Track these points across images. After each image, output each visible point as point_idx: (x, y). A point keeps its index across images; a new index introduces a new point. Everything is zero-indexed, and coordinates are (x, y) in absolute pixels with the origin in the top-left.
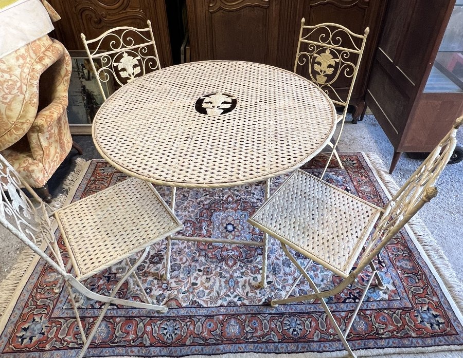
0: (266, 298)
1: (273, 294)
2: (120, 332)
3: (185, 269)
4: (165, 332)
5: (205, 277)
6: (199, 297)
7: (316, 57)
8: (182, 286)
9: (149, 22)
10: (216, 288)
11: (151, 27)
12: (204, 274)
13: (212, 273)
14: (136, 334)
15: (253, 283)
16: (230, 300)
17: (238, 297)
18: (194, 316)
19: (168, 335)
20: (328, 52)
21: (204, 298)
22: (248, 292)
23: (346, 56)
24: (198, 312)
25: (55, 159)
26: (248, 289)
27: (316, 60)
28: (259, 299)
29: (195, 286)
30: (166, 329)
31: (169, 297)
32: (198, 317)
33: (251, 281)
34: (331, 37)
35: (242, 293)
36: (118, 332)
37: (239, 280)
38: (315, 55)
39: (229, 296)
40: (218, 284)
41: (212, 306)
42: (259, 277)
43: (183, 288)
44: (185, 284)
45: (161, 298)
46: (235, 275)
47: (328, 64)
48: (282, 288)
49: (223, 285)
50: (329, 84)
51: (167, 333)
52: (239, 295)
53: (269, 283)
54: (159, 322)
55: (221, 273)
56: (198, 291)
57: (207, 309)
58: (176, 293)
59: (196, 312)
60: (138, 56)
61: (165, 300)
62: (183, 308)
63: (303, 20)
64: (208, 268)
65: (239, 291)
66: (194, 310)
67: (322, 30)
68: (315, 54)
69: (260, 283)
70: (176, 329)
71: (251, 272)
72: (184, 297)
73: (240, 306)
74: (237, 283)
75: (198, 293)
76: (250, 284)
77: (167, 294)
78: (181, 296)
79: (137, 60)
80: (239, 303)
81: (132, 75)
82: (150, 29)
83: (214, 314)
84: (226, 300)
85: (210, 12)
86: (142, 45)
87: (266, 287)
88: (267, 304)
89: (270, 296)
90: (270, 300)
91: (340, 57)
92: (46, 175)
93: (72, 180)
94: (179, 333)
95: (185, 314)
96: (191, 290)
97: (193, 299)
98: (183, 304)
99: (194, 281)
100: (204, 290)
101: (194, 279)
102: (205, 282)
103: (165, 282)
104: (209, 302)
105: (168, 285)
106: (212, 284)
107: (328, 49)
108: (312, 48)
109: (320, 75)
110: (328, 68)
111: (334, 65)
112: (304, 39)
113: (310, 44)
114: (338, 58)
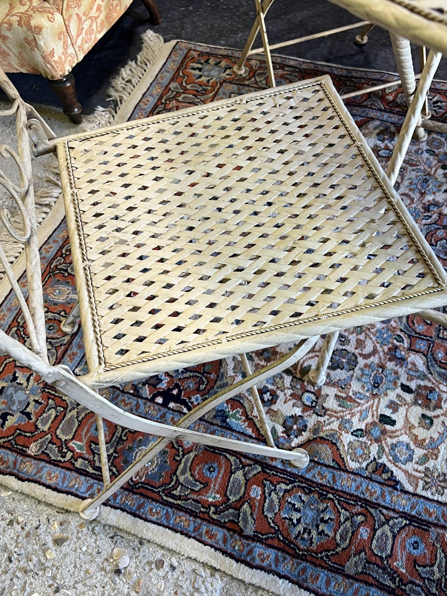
2: (188, 474)
3: (367, 371)
4: (295, 516)
5: (418, 410)
6: (395, 460)
8: (353, 415)
12: (415, 403)
13: (438, 406)
14: (225, 495)
18: (376, 506)
19: (300, 528)
21: (410, 467)
24: (388, 498)
25: (93, 13)
29: (388, 427)
30: (298, 510)
31: (315, 431)
32: (385, 511)
36: (183, 473)
41: (428, 494)
43: (355, 420)
44: (361, 412)
45: (295, 427)
51: (299, 521)
54: (283, 486)
56: (394, 441)
57: (414, 499)
58: (335, 425)
59: (383, 495)
61: (305, 436)
62: (348, 472)
64: (432, 390)
66: (377, 488)
70: (322, 520)
72: (356, 444)
75: (393, 447)
77: (312, 420)
78: (347, 438)
83: (432, 519)
92: (71, 50)
93: (129, 81)
94: (331, 534)
95: (353, 492)
96: (376, 433)
97: (380, 458)
98: (350, 461)
99: (388, 412)
100: (412, 446)
101: (388, 407)
102: (416, 425)
103: (310, 388)
104: (421, 483)
105: (317, 398)
106: (436, 436)
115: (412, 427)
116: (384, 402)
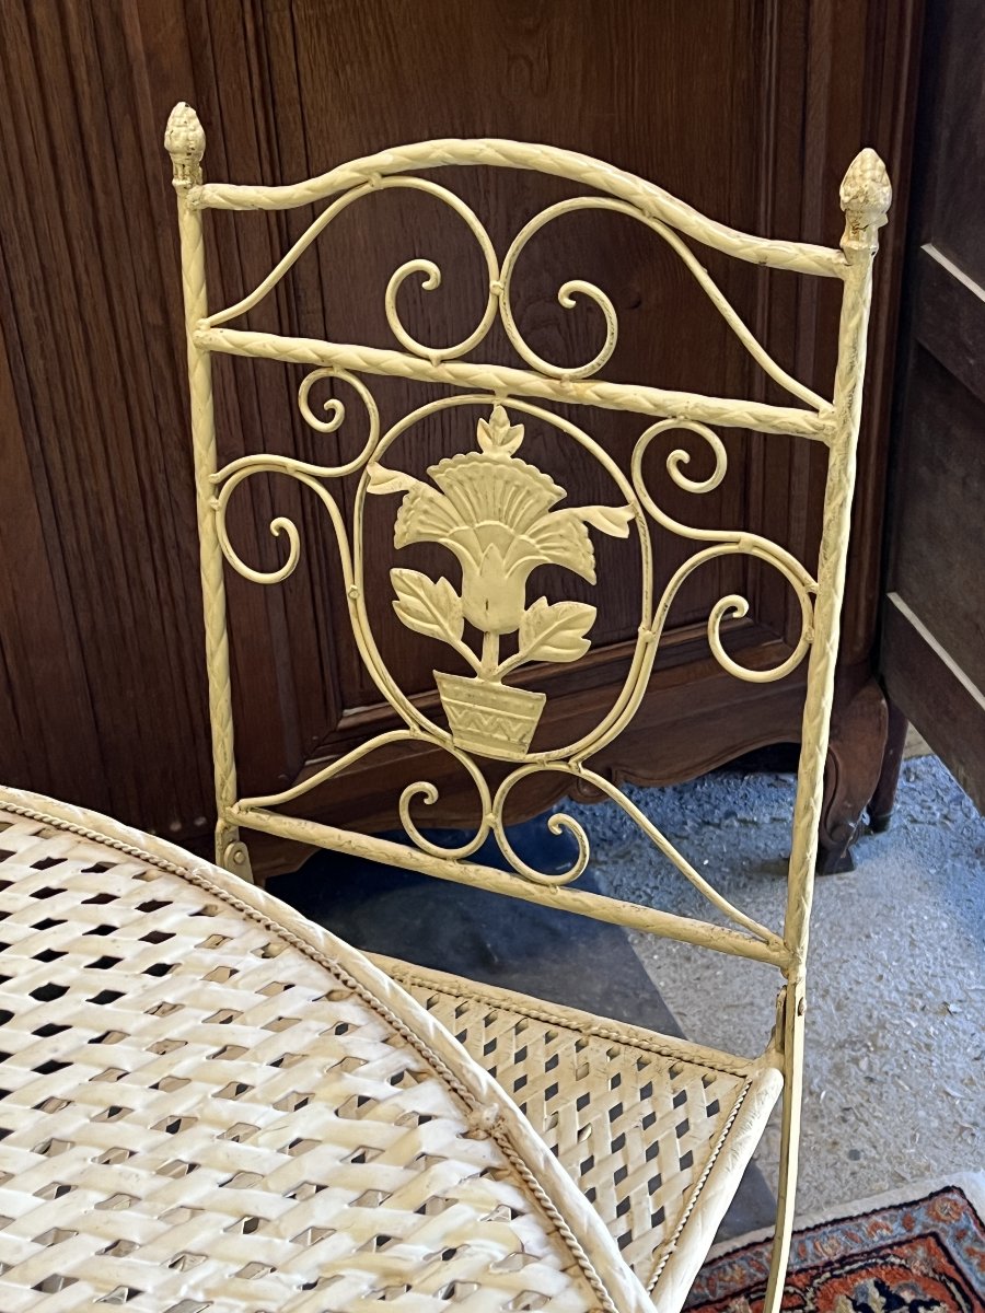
7: (397, 498)
20: (499, 440)
23: (693, 471)
27: (405, 531)
34: (498, 283)
38: (383, 480)
47: (524, 565)
50: (572, 758)
63: (184, 128)
68: (376, 471)
91: (635, 489)
107: (500, 414)
108: (333, 412)
109: (472, 673)
110: (530, 601)
111: (584, 563)
112: (231, 324)
113: (305, 368)
114: (618, 500)
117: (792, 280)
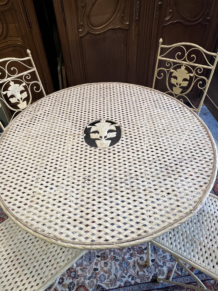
0: (153, 275)
1: (157, 271)
3: (86, 256)
5: (103, 262)
6: (101, 281)
7: (173, 72)
8: (86, 273)
9: (28, 51)
10: (113, 271)
11: (30, 55)
12: (102, 260)
13: (108, 258)
15: (141, 262)
16: (125, 280)
17: (131, 277)
20: (183, 68)
21: (106, 282)
22: (138, 272)
23: (200, 71)
26: (138, 269)
27: (173, 75)
28: (147, 276)
29: (97, 272)
31: (78, 284)
33: (139, 261)
34: (186, 55)
35: (133, 272)
37: (130, 261)
38: (172, 71)
39: (124, 277)
40: (114, 267)
41: (113, 288)
42: (144, 256)
43: (87, 274)
44: (88, 271)
45: (72, 286)
46: (126, 257)
47: (183, 78)
48: (163, 264)
49: (118, 267)
50: (183, 95)
52: (131, 275)
53: (153, 261)
55: (115, 257)
56: (100, 275)
58: (83, 279)
60: (23, 83)
61: (75, 287)
63: (161, 40)
64: (104, 253)
65: (132, 271)
67: (179, 49)
68: (171, 70)
69: (146, 262)
71: (138, 253)
72: (90, 282)
73: (134, 285)
74: (128, 264)
75: (100, 277)
76: (138, 264)
77: (76, 281)
78: (87, 282)
79: (23, 86)
80: (133, 282)
81: (20, 100)
82: (30, 57)
84: (122, 281)
85: (80, 37)
86: (25, 73)
87: (151, 265)
88: (155, 280)
89: (155, 273)
90: (156, 276)
91: (194, 72)
96: (94, 275)
97: (97, 283)
98: (90, 289)
99: (95, 267)
100: (105, 274)
101: (95, 265)
102: (104, 267)
103: (72, 271)
104: (110, 285)
105: (75, 273)
106: (109, 268)
107: (184, 66)
108: (169, 65)
109: (176, 87)
110: (183, 81)
111: (188, 78)
112: (162, 57)
113: (167, 61)
114: (193, 73)
115: (103, 268)
116: (94, 264)
117: (212, 56)
